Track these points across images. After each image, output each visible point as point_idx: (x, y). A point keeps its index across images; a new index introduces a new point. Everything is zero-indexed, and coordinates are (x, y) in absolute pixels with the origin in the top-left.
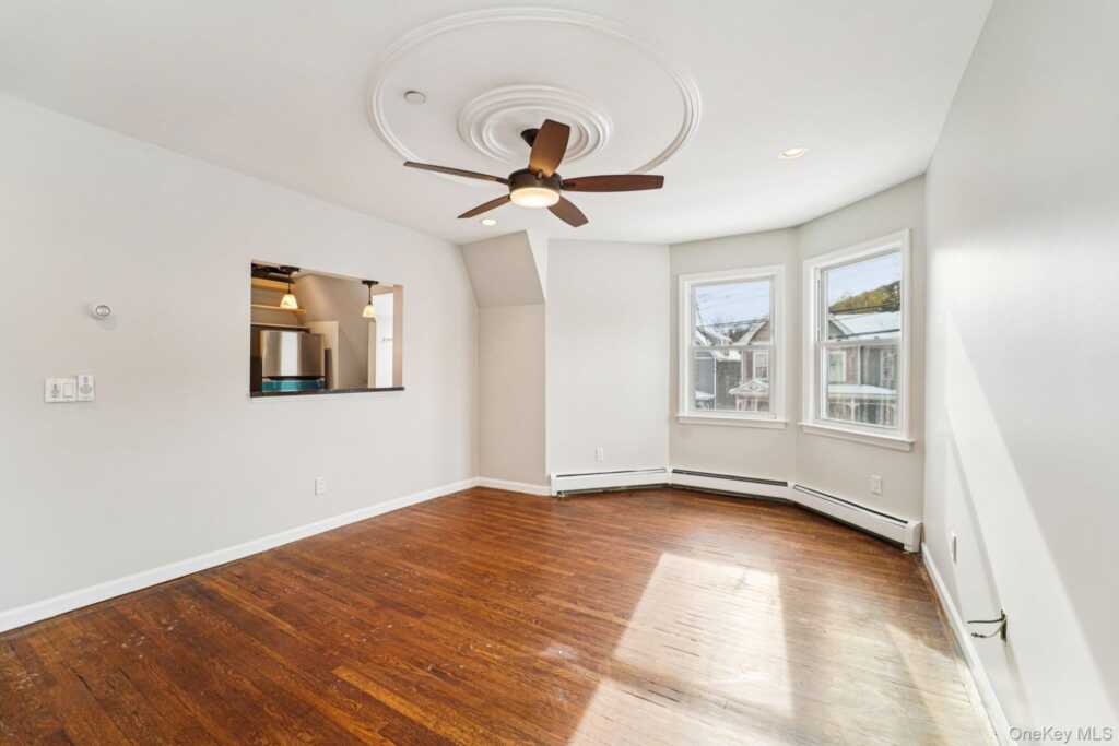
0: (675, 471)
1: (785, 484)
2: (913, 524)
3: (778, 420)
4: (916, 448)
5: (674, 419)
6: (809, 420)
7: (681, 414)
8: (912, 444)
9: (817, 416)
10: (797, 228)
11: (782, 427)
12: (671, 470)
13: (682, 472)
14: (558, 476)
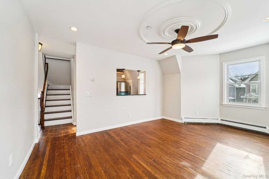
1: (265, 128)
3: (262, 106)
7: (223, 103)
11: (264, 109)
12: (220, 119)
13: (224, 120)
14: (184, 118)
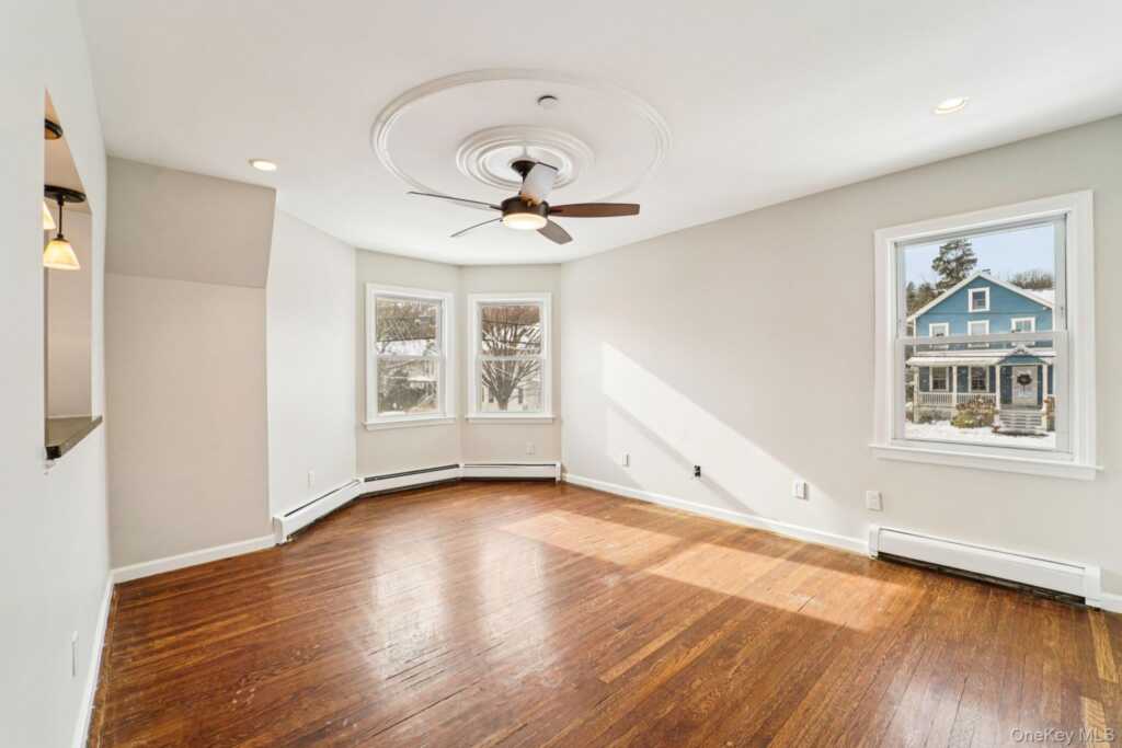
0: (367, 480)
1: (457, 466)
2: (558, 465)
3: (448, 416)
4: (556, 421)
5: (363, 427)
6: (472, 414)
7: (369, 421)
8: (553, 419)
9: (480, 407)
10: (460, 267)
11: (451, 422)
12: (362, 480)
13: (373, 479)
14: (287, 515)
